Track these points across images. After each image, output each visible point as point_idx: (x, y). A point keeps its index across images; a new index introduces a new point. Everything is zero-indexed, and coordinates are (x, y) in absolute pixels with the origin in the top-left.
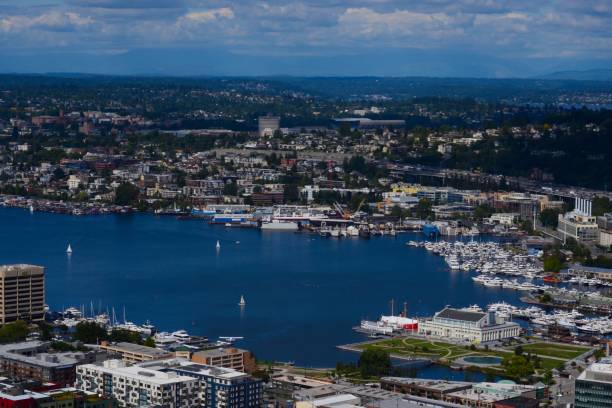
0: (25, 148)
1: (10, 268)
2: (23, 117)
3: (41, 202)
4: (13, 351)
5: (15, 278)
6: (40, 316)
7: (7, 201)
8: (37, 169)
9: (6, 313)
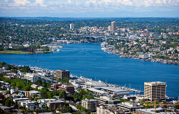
0: (165, 42)
1: (154, 83)
2: (165, 32)
3: (168, 61)
4: (152, 111)
5: (156, 86)
6: (164, 99)
7: (157, 60)
8: (168, 50)
9: (152, 98)
